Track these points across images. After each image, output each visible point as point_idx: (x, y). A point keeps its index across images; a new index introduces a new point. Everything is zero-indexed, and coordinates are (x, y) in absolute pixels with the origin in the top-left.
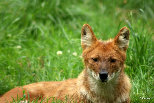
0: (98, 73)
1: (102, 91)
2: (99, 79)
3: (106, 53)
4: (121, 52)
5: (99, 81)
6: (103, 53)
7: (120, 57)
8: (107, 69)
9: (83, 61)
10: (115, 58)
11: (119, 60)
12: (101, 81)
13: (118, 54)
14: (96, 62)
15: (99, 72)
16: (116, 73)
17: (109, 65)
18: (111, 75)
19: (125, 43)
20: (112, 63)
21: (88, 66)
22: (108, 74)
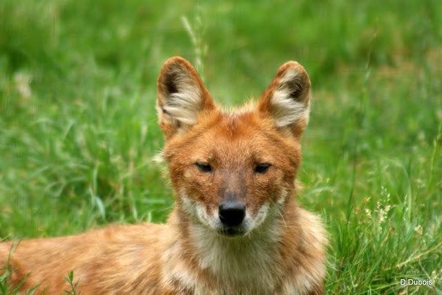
0: (214, 207)
1: (232, 266)
2: (217, 226)
3: (238, 146)
4: (282, 139)
5: (220, 231)
6: (229, 145)
7: (282, 157)
8: (244, 195)
9: (165, 172)
10: (267, 158)
11: (278, 164)
12: (225, 231)
13: (274, 147)
14: (208, 175)
15: (217, 204)
16: (271, 206)
17: (248, 182)
18: (255, 212)
19: (293, 114)
20: (257, 174)
21: (183, 190)
22: (245, 207)
